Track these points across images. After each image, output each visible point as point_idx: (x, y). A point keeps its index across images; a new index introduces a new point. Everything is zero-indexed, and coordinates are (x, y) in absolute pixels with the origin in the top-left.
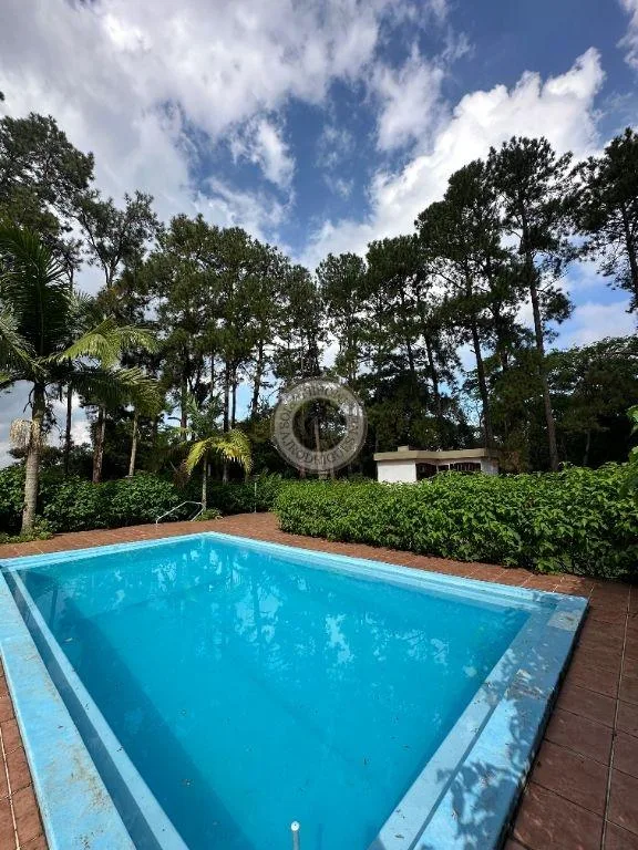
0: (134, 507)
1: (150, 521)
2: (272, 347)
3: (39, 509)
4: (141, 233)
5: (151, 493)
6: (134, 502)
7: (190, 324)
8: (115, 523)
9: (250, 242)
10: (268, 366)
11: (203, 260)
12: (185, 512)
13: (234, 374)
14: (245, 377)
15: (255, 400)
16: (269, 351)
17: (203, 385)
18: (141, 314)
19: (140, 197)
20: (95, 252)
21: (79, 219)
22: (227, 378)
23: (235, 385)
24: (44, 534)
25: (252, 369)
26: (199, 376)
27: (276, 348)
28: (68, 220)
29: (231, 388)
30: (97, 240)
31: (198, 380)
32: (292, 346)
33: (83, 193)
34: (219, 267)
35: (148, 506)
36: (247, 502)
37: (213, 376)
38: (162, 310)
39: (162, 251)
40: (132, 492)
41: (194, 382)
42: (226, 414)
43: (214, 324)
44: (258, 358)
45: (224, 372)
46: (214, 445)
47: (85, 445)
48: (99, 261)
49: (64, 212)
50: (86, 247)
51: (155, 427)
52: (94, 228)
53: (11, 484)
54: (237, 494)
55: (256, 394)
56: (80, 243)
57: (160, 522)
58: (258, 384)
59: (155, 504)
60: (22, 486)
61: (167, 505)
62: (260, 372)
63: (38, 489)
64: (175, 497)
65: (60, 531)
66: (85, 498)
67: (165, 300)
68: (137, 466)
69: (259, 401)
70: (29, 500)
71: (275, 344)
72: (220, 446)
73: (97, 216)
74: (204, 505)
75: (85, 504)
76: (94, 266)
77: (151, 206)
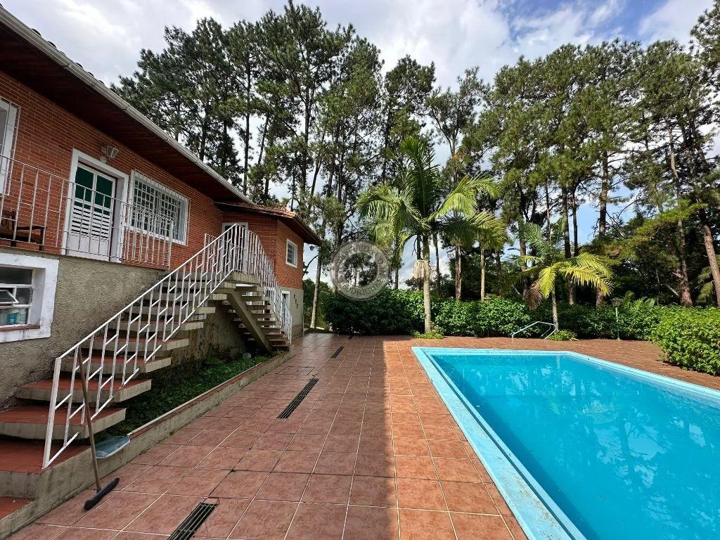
0: (493, 322)
1: (506, 335)
2: (622, 156)
3: (433, 319)
4: (472, 102)
5: (506, 312)
6: (493, 318)
7: (521, 162)
8: (482, 334)
9: (580, 53)
10: (617, 178)
11: (527, 97)
12: (537, 330)
13: (573, 198)
14: (586, 197)
15: (602, 220)
16: (617, 161)
17: (538, 215)
18: (478, 168)
19: (468, 73)
20: (442, 133)
21: (429, 114)
22: (565, 203)
23: (575, 208)
24: (438, 335)
25: (595, 185)
26: (534, 207)
27: (628, 155)
28: (423, 119)
29: (570, 212)
30: (442, 124)
31: (534, 211)
32: (652, 146)
33: (431, 95)
34: (545, 97)
35: (505, 322)
36: (606, 328)
37: (548, 205)
38: (495, 158)
39: (489, 108)
40: (490, 310)
41: (530, 214)
42: (567, 238)
43: (546, 154)
44: (602, 174)
45: (560, 197)
46: (562, 270)
47: (447, 276)
48: (445, 139)
49: (421, 115)
50: (436, 132)
51: (498, 259)
52: (439, 116)
53: (417, 302)
54: (593, 320)
55: (603, 212)
56: (432, 132)
57: (516, 336)
58: (604, 201)
59: (509, 322)
60: (422, 303)
61: (520, 323)
62: (606, 187)
63: (431, 306)
64: (527, 317)
65: (447, 334)
66: (458, 313)
67: (496, 149)
68: (487, 291)
69: (607, 219)
70: (427, 312)
71: (626, 152)
72: (569, 270)
73: (440, 106)
74: (556, 325)
75: (459, 317)
76: (442, 144)
77: (477, 76)
